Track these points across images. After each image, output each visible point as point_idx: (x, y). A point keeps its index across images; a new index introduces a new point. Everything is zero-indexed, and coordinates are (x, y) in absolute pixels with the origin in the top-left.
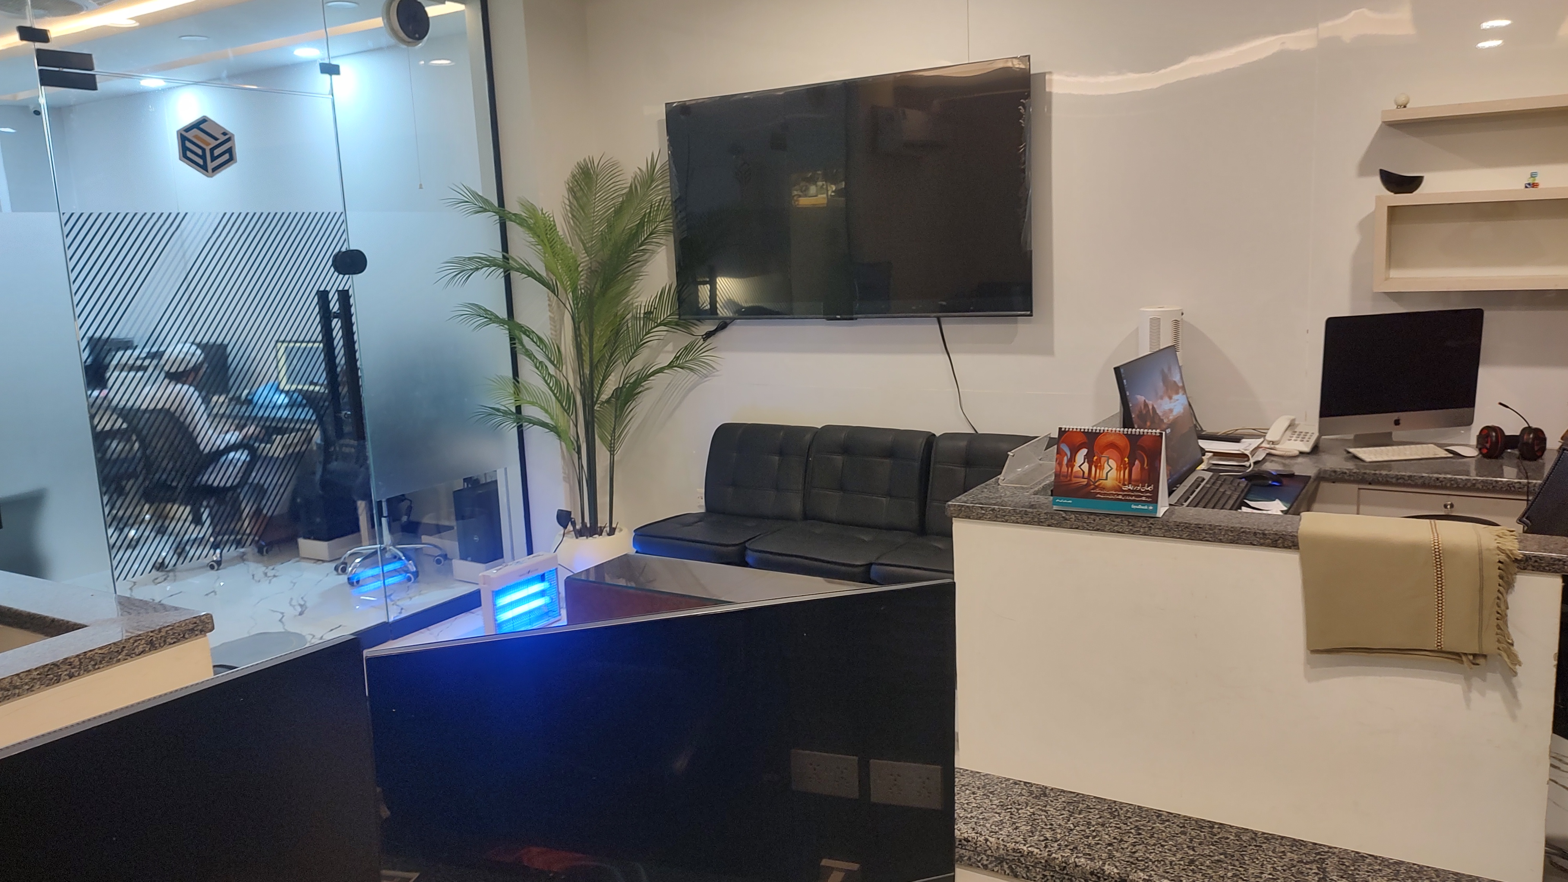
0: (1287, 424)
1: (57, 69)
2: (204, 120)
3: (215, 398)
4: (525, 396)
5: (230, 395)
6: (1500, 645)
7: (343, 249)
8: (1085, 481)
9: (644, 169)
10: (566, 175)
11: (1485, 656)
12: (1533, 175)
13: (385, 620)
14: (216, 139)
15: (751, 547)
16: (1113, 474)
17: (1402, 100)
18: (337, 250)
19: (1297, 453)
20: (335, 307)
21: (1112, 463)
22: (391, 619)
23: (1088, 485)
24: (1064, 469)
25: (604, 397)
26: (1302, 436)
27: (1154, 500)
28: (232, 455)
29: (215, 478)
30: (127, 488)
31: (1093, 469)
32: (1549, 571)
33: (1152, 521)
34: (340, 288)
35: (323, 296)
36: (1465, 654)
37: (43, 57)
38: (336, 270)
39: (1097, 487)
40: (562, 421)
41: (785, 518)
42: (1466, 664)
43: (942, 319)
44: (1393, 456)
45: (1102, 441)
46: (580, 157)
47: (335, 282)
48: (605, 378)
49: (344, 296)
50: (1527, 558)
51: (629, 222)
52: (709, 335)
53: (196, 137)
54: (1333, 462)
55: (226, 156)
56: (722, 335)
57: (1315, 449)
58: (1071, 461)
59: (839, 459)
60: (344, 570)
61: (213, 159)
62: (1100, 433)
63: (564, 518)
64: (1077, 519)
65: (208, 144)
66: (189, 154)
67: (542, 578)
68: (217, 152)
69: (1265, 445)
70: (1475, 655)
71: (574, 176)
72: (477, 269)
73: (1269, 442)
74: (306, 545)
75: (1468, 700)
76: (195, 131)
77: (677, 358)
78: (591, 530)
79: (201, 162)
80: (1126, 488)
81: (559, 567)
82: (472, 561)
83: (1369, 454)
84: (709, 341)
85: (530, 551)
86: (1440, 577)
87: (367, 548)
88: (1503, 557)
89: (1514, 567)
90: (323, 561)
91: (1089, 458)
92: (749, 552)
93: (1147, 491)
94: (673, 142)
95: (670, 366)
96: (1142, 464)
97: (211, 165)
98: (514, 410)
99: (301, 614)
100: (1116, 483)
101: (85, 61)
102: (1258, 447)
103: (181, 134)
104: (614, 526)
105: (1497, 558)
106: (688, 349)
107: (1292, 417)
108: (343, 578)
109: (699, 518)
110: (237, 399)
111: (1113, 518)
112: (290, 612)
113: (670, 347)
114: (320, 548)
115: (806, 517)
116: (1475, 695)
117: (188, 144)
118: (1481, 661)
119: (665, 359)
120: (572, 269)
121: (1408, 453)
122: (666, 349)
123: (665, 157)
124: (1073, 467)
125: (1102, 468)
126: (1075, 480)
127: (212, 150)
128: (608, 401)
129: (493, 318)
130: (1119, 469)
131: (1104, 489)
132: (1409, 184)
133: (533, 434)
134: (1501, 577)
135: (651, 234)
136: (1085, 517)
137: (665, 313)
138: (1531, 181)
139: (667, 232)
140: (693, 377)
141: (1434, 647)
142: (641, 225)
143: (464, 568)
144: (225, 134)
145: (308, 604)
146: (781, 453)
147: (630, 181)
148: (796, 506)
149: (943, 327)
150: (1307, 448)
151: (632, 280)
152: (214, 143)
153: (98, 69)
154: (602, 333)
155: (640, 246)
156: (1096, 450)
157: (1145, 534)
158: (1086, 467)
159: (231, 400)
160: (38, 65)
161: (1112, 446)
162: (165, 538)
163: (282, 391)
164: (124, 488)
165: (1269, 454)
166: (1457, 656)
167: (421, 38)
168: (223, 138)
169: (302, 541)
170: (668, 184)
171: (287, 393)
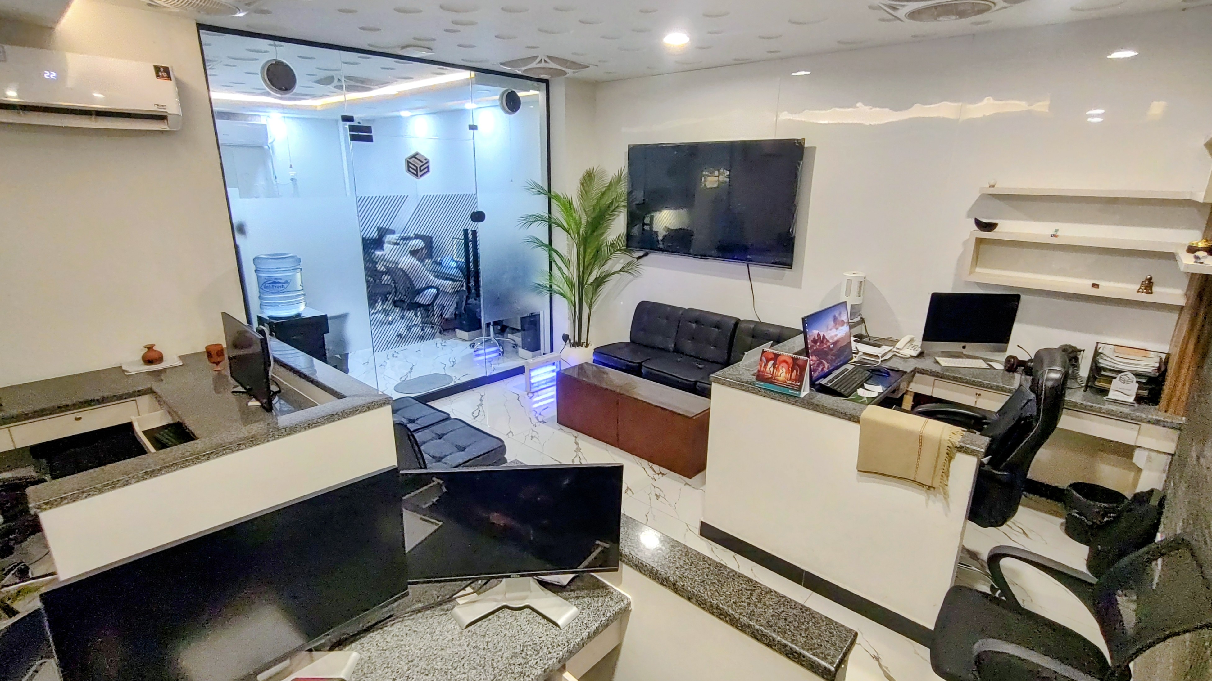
0: (908, 340)
1: (357, 133)
2: (417, 154)
3: (427, 261)
4: (554, 281)
5: (433, 260)
6: (941, 484)
7: (475, 211)
8: (770, 376)
9: (617, 175)
10: (580, 176)
11: (934, 488)
12: (1056, 230)
13: (484, 375)
14: (422, 162)
15: (645, 365)
16: (783, 375)
17: (992, 183)
18: (472, 211)
19: (909, 356)
20: (470, 236)
21: (784, 370)
22: (488, 374)
23: (772, 378)
24: (762, 369)
25: (589, 282)
26: (914, 347)
27: (799, 389)
28: (430, 290)
29: (422, 299)
30: (389, 298)
31: (775, 370)
32: (971, 455)
33: (797, 399)
34: (473, 229)
35: (466, 232)
36: (926, 485)
37: (352, 129)
38: (472, 220)
39: (775, 379)
40: (568, 293)
41: (665, 350)
42: (925, 489)
43: (749, 265)
44: (958, 364)
45: (781, 358)
46: (587, 168)
47: (472, 226)
48: (590, 273)
49: (474, 233)
50: (962, 447)
51: (607, 200)
52: (640, 258)
53: (414, 161)
54: (926, 364)
55: (426, 170)
56: (645, 258)
57: (921, 355)
58: (766, 365)
59: (694, 325)
60: (473, 346)
61: (421, 171)
62: (780, 355)
63: (565, 338)
64: (765, 392)
65: (419, 164)
66: (411, 169)
67: (554, 364)
68: (422, 168)
69: (895, 350)
70: (929, 487)
71: (584, 177)
72: (534, 221)
73: (897, 349)
74: (459, 333)
75: (927, 504)
76: (414, 159)
77: (623, 268)
78: (577, 344)
79: (415, 173)
80: (788, 382)
81: (562, 361)
82: (527, 350)
83: (945, 362)
84: (639, 260)
85: (552, 351)
86: (920, 448)
87: (483, 338)
88: (950, 445)
89: (955, 451)
90: (466, 340)
91: (774, 365)
92: (643, 368)
93: (797, 385)
94: (630, 164)
95: (620, 271)
96: (797, 372)
97: (419, 174)
98: (548, 286)
99: (453, 366)
100: (784, 379)
101: (368, 129)
102: (890, 350)
103: (408, 161)
104: (588, 342)
105: (947, 445)
106: (629, 264)
107: (913, 336)
108: (473, 350)
109: (627, 344)
110: (435, 262)
111: (780, 394)
112: (449, 364)
113: (622, 261)
114: (464, 334)
115: (674, 351)
116: (930, 503)
117: (410, 165)
118: (932, 489)
119: (618, 267)
120: (578, 224)
121: (966, 363)
122: (620, 262)
123: (625, 172)
124: (766, 368)
125: (779, 371)
126: (766, 374)
127: (420, 167)
128: (591, 284)
129: (541, 244)
130: (786, 373)
131: (778, 380)
132: (989, 227)
133: (556, 297)
134: (948, 454)
135: (617, 207)
136: (768, 392)
137: (622, 244)
138: (1055, 233)
139: (624, 206)
140: (631, 277)
141: (912, 479)
142: (612, 203)
143: (522, 352)
144: (426, 159)
145: (456, 362)
146: (667, 318)
147: (610, 180)
148: (671, 346)
149: (750, 268)
150: (915, 354)
151: (607, 227)
152: (422, 164)
153: (373, 134)
154: (590, 252)
155: (612, 212)
156: (778, 362)
157: (793, 404)
158: (772, 369)
159: (433, 262)
160: (350, 131)
161: (785, 361)
162: (404, 320)
163: (454, 260)
164: (388, 298)
165: (895, 355)
166: (922, 485)
167: (516, 111)
168: (425, 162)
169: (457, 331)
170: (627, 184)
171: (456, 261)
